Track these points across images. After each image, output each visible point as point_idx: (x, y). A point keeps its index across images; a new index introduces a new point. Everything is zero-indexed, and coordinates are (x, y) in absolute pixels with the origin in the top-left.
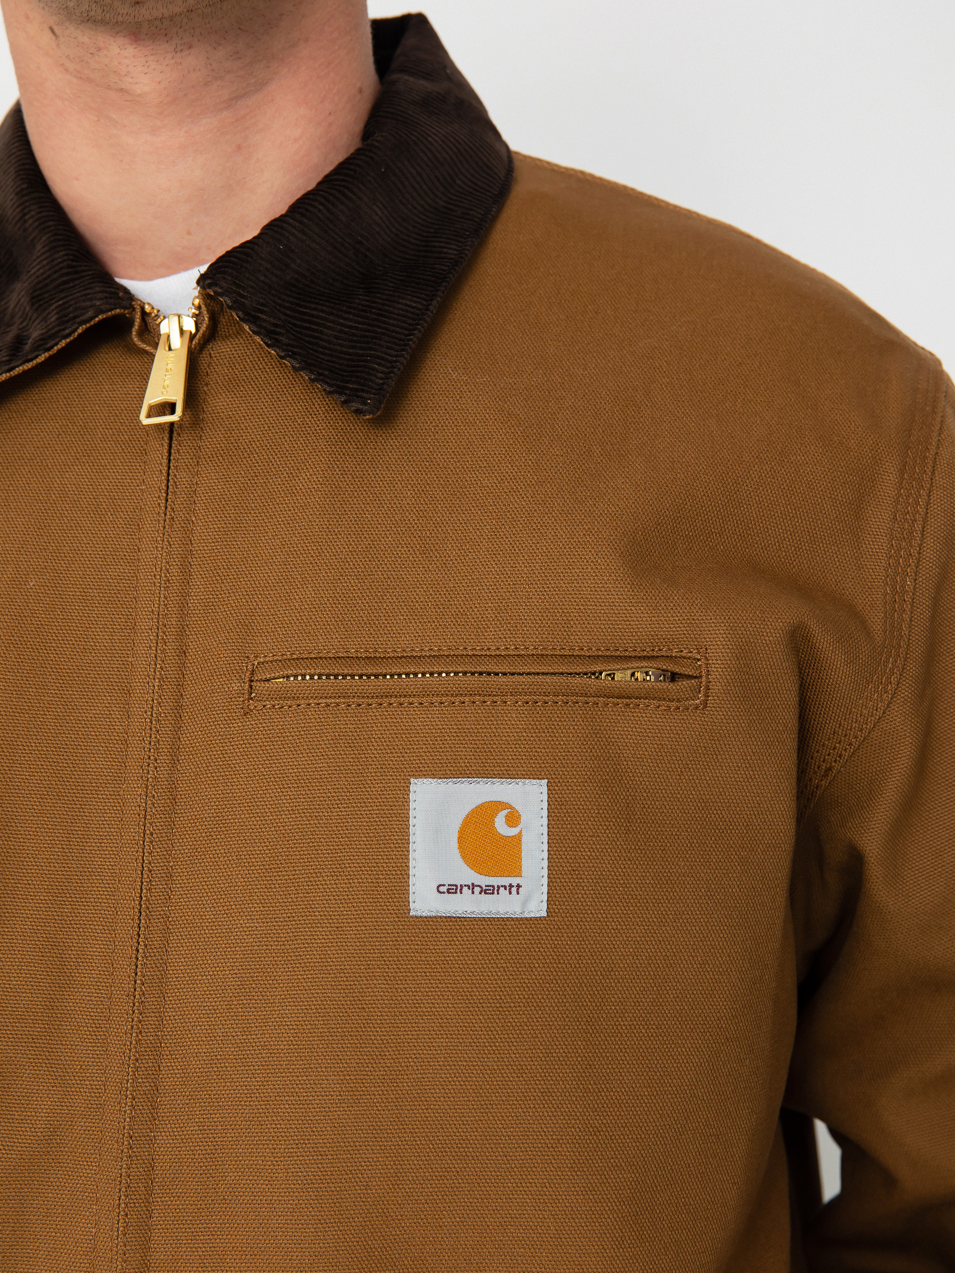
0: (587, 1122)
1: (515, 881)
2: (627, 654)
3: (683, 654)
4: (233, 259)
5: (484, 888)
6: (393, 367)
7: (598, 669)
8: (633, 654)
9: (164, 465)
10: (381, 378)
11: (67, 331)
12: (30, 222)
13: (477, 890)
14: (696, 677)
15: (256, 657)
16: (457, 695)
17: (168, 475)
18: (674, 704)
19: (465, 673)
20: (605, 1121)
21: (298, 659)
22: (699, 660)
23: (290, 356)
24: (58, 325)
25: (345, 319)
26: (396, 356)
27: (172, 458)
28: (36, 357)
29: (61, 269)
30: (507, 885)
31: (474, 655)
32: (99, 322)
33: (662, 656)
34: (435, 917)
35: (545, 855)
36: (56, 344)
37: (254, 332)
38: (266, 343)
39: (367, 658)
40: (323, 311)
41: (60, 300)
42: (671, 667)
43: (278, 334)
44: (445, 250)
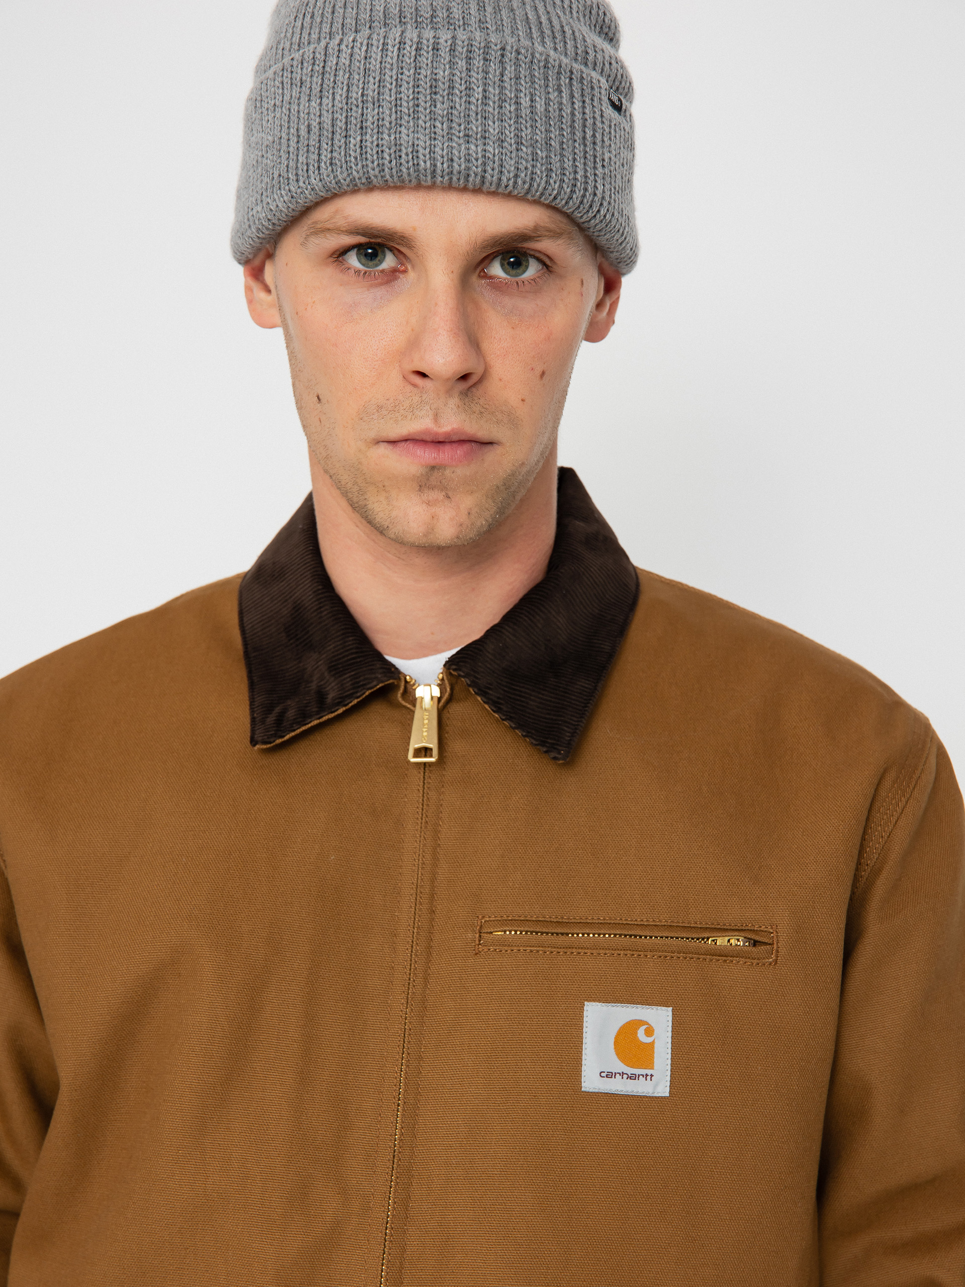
0: (688, 1233)
1: (649, 1072)
2: (725, 927)
3: (762, 929)
4: (469, 652)
5: (630, 1075)
6: (576, 729)
7: (706, 935)
8: (729, 927)
9: (421, 786)
10: (569, 737)
11: (359, 694)
12: (325, 613)
13: (625, 1076)
14: (770, 944)
15: (483, 917)
16: (615, 950)
17: (424, 793)
18: (755, 961)
19: (620, 935)
20: (699, 1234)
21: (512, 920)
22: (772, 933)
23: (509, 720)
24: (353, 688)
25: (543, 694)
26: (578, 721)
27: (426, 782)
28: (337, 710)
29: (351, 649)
30: (645, 1074)
31: (627, 924)
32: (380, 688)
33: (748, 930)
34: (597, 1093)
35: (669, 1056)
36: (351, 702)
37: (484, 702)
38: (492, 710)
39: (557, 922)
40: (528, 689)
41: (353, 671)
42: (753, 937)
43: (501, 704)
44: (602, 646)
